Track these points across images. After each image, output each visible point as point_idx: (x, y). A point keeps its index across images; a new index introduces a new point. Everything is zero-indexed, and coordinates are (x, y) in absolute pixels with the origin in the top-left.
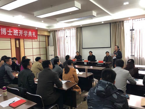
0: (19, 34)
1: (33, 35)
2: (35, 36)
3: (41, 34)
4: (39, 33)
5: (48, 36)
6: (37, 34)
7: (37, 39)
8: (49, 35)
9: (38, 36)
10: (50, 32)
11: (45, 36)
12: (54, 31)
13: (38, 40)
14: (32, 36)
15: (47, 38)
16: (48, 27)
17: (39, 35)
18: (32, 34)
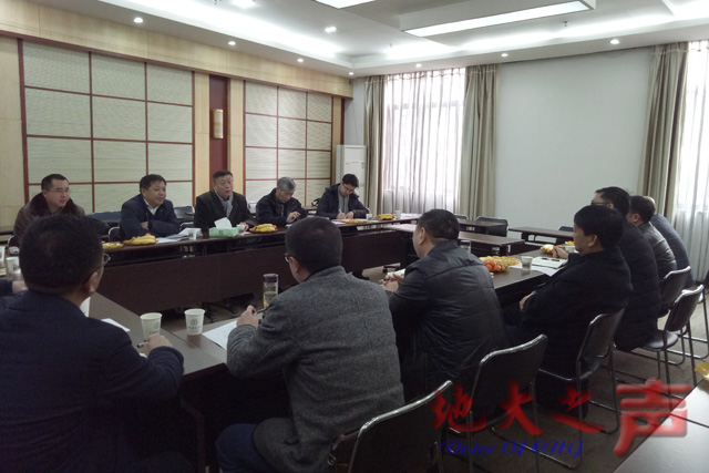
8: (348, 95)
10: (351, 82)
13: (302, 116)
15: (338, 109)
17: (307, 92)
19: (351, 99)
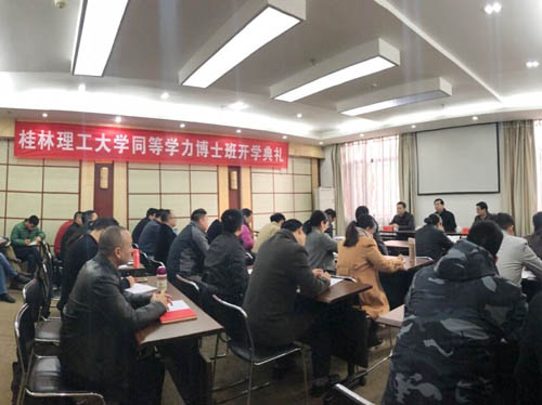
0: (237, 154)
1: (277, 155)
2: (281, 160)
3: (298, 154)
4: (291, 152)
5: (319, 161)
6: (286, 155)
7: (287, 167)
8: (320, 156)
9: (290, 160)
10: (323, 148)
11: (311, 158)
12: (337, 145)
13: (290, 171)
14: (274, 158)
15: (315, 166)
16: (319, 132)
17: (292, 157)
18: (274, 154)
19: (323, 159)
